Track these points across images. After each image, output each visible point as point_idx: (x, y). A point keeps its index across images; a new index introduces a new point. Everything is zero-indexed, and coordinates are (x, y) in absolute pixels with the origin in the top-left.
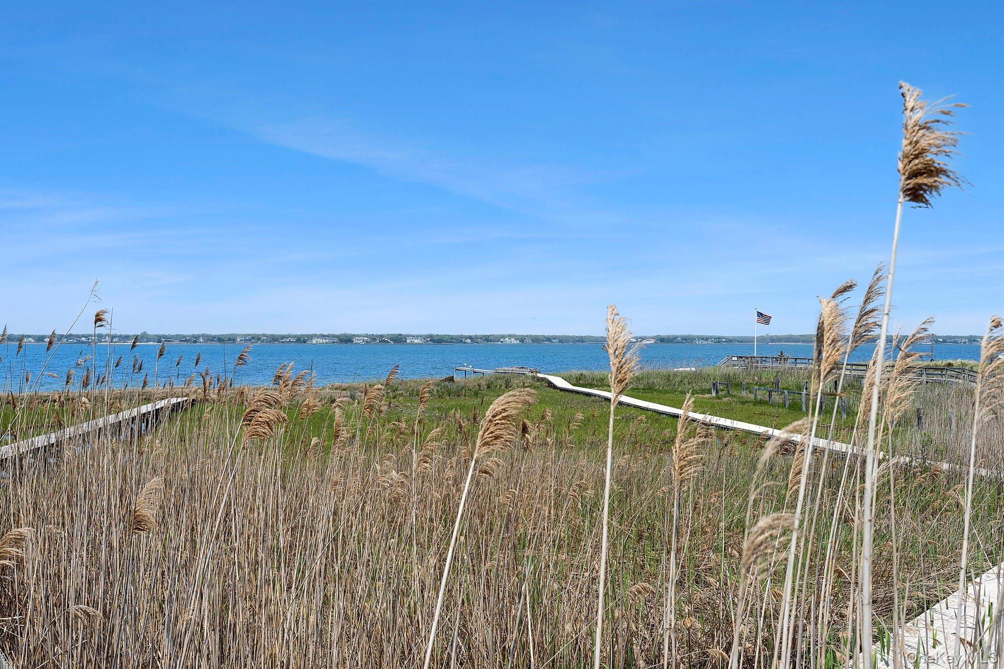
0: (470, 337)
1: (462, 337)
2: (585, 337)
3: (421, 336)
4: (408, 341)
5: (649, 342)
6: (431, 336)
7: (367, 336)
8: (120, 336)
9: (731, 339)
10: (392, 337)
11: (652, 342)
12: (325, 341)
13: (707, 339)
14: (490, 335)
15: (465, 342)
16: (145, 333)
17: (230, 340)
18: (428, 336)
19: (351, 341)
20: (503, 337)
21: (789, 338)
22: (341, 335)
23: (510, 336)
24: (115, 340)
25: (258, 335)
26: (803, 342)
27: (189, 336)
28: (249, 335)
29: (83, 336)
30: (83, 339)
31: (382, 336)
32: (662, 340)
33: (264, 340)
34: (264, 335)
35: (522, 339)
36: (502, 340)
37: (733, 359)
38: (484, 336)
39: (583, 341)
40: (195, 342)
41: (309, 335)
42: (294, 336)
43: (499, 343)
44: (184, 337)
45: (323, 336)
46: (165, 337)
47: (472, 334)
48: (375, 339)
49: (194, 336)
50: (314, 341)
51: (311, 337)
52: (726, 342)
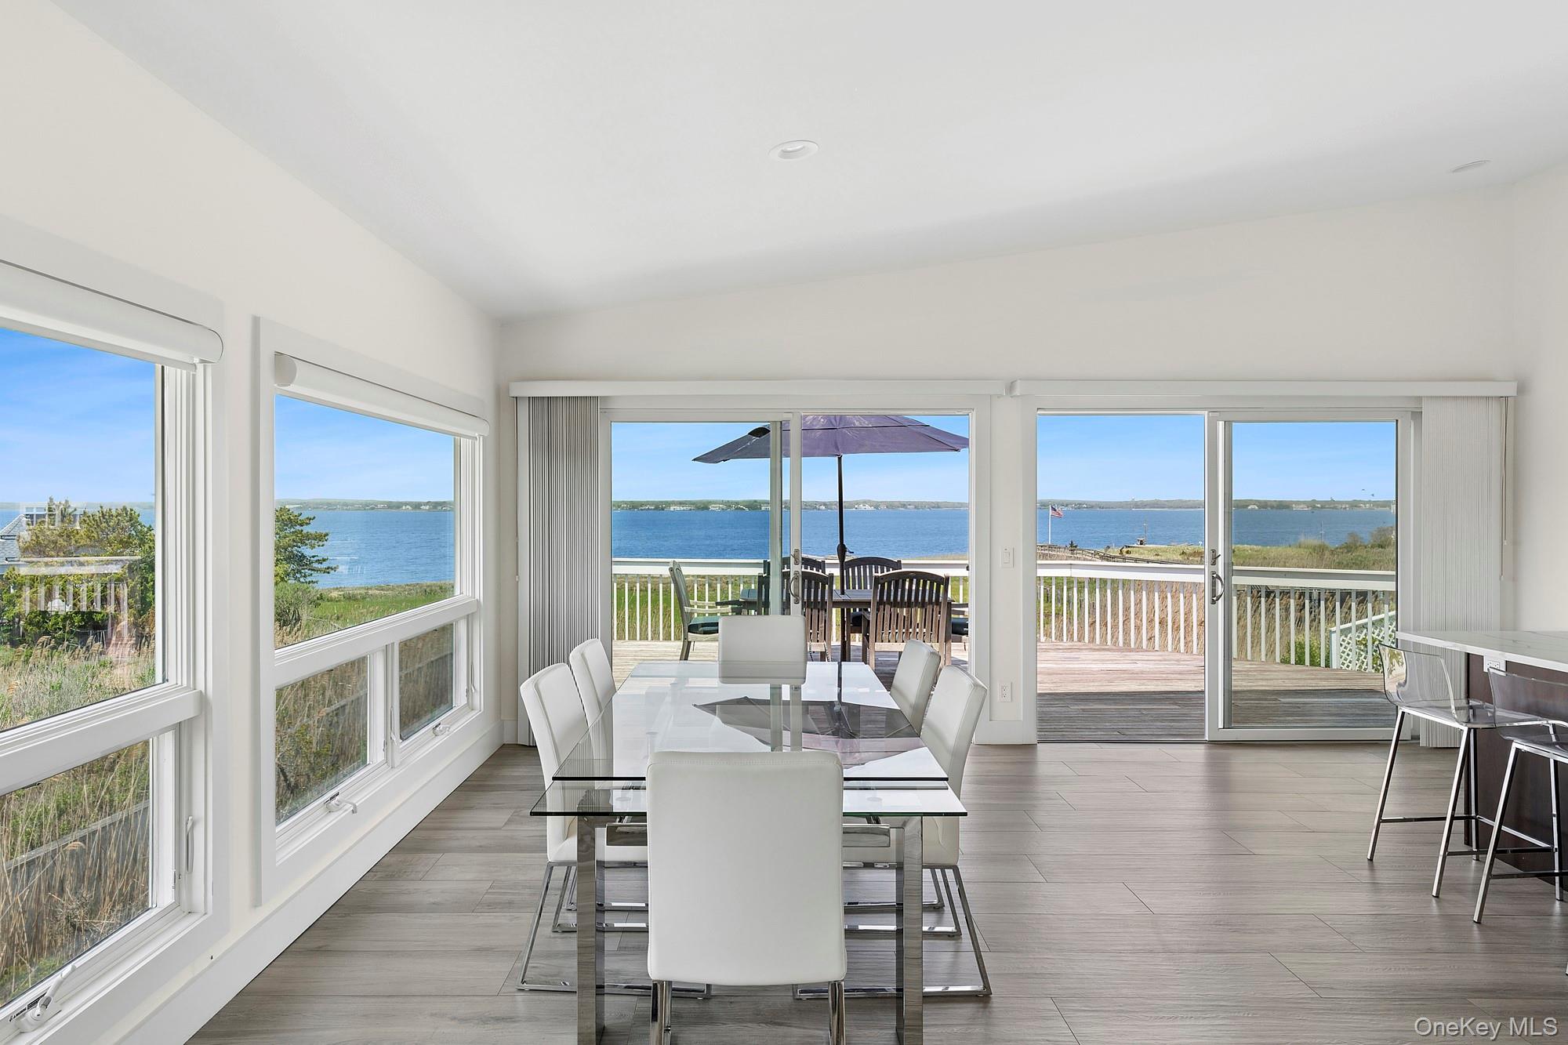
0: (825, 504)
1: (816, 503)
2: (941, 503)
4: (763, 508)
7: (722, 503)
9: (1094, 504)
12: (682, 509)
13: (1067, 505)
19: (708, 509)
20: (858, 503)
23: (865, 502)
25: (618, 502)
26: (1170, 507)
31: (737, 503)
34: (625, 503)
35: (877, 506)
39: (939, 507)
41: (667, 502)
42: (652, 503)
45: (681, 503)
50: (672, 508)
51: (669, 504)
52: (1087, 508)
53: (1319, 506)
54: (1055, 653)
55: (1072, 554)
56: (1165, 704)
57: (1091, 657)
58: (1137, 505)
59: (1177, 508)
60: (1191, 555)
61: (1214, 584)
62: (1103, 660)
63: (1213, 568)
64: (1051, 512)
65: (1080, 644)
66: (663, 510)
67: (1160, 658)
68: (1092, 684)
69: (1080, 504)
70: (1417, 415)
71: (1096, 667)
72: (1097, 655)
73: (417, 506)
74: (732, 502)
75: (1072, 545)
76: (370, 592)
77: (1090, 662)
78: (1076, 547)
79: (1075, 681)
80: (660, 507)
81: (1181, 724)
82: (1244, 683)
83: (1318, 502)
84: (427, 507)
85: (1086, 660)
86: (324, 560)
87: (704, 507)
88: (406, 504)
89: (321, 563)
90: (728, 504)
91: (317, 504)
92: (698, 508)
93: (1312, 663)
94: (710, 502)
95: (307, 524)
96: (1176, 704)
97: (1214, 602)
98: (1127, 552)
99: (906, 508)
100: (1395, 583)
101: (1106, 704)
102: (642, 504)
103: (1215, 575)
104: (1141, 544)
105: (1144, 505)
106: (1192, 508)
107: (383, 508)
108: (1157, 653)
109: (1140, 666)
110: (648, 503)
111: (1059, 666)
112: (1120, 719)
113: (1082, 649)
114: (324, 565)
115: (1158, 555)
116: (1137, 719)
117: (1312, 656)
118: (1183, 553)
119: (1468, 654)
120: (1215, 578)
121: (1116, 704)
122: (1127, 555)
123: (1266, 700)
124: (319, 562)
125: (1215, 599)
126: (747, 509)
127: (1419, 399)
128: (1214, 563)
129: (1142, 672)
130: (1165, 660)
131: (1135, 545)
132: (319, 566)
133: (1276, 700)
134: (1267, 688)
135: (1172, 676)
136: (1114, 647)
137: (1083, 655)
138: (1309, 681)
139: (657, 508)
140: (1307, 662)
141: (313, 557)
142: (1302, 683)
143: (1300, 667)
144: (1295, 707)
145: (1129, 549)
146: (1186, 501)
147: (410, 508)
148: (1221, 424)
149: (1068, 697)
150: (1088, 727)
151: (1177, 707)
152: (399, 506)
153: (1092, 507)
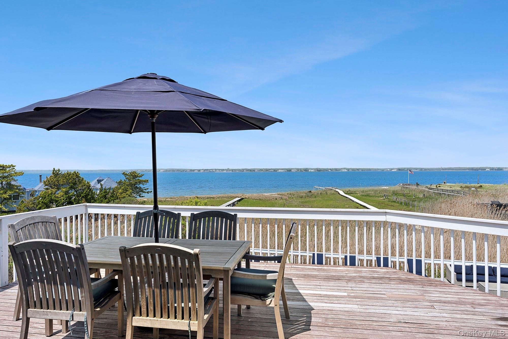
0: (330, 169)
2: (371, 169)
3: (314, 169)
4: (309, 171)
5: (394, 170)
6: (317, 169)
7: (296, 169)
8: (221, 170)
9: (427, 169)
10: (304, 169)
11: (396, 170)
13: (417, 169)
14: (337, 168)
15: (328, 171)
16: (228, 168)
17: (253, 171)
18: (316, 169)
19: (291, 171)
21: (450, 168)
22: (288, 169)
23: (344, 169)
24: (220, 171)
25: (262, 169)
27: (241, 169)
28: (259, 169)
29: (211, 170)
30: (211, 171)
31: (301, 169)
32: (399, 169)
33: (264, 170)
34: (264, 169)
35: (348, 170)
36: (341, 170)
37: (401, 184)
38: (335, 169)
39: (370, 170)
40: (243, 171)
41: (278, 169)
43: (340, 171)
44: (240, 169)
45: (282, 169)
46: (234, 170)
47: (331, 168)
48: (298, 170)
49: (243, 169)
50: (279, 171)
55: (417, 187)
58: (443, 169)
59: (458, 170)
60: (464, 188)
64: (409, 172)
66: (276, 171)
69: (422, 169)
73: (199, 170)
74: (299, 169)
75: (417, 184)
76: (167, 199)
80: (275, 170)
84: (202, 171)
86: (147, 189)
87: (289, 170)
88: (196, 170)
89: (146, 190)
90: (298, 169)
91: (170, 170)
92: (288, 171)
94: (292, 169)
95: (141, 177)
98: (440, 187)
99: (359, 170)
102: (270, 169)
105: (446, 169)
106: (464, 170)
107: (189, 171)
110: (271, 169)
114: (147, 191)
115: (451, 188)
118: (461, 187)
122: (439, 188)
124: (145, 190)
126: (304, 171)
131: (442, 184)
132: (145, 191)
139: (274, 171)
141: (144, 188)
145: (440, 185)
146: (462, 168)
147: (197, 171)
152: (194, 170)
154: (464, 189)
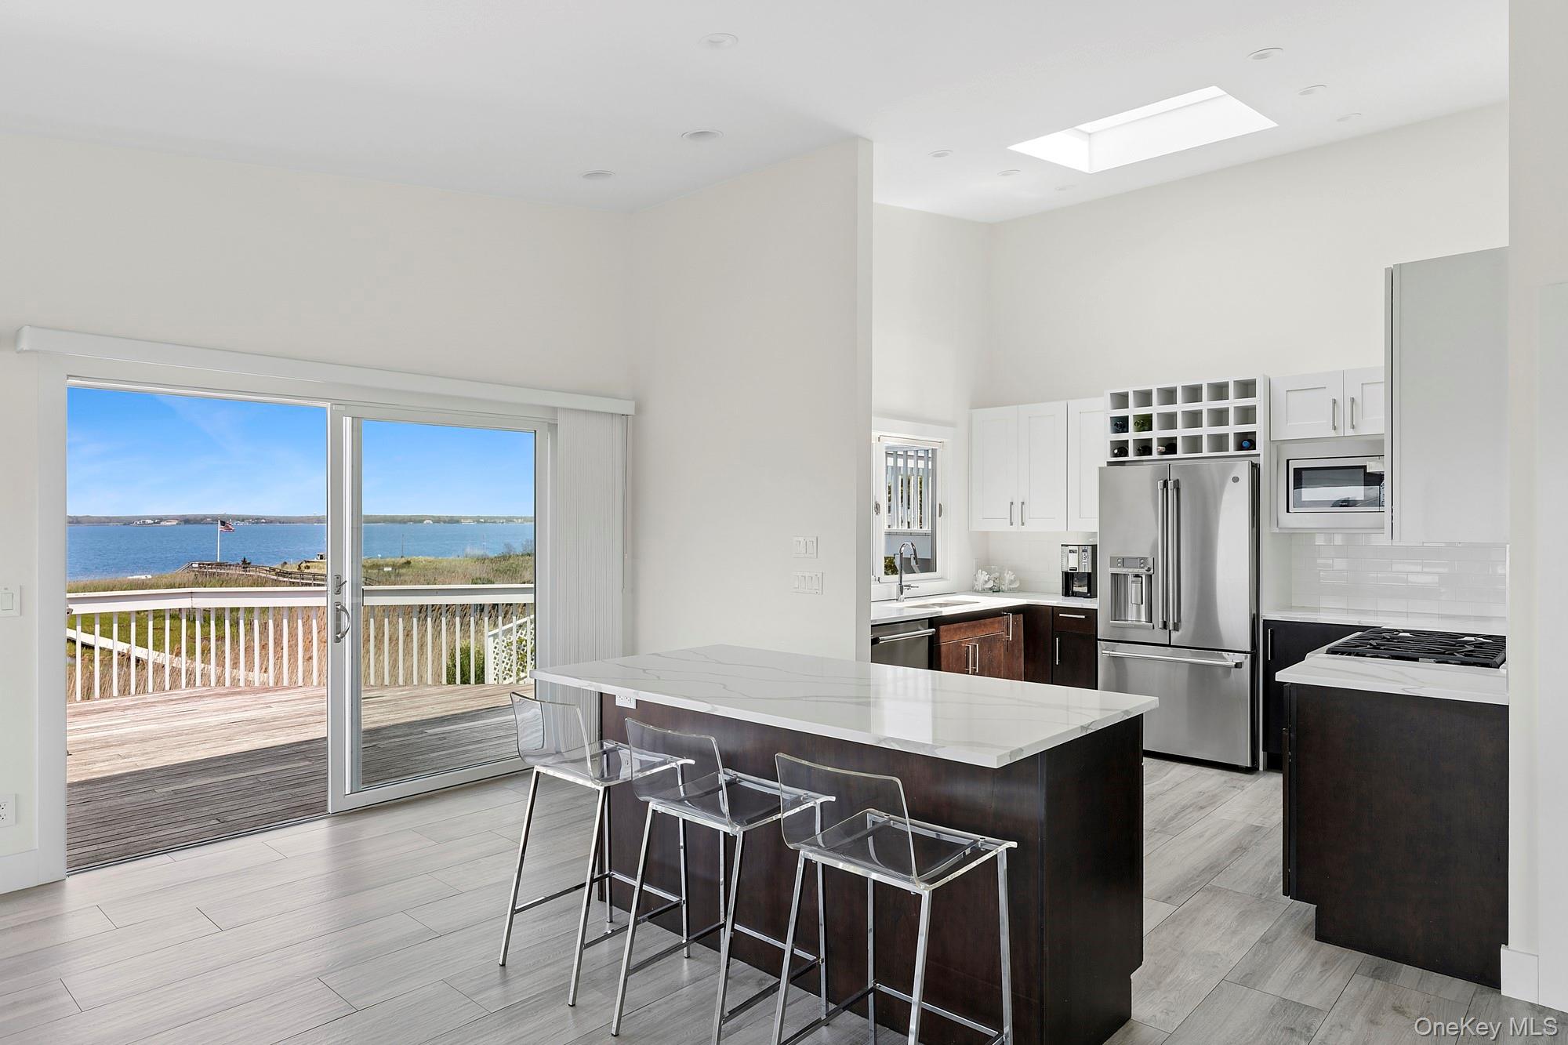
5: (169, 523)
11: (174, 522)
13: (243, 520)
37: (193, 565)
53: (482, 520)
54: (163, 708)
55: (244, 571)
56: (294, 762)
57: (215, 706)
61: (338, 618)
62: (227, 709)
63: (338, 598)
64: (220, 527)
65: (204, 688)
67: (302, 696)
68: (204, 746)
70: (553, 427)
71: (213, 720)
72: (222, 702)
75: (244, 561)
77: (210, 714)
78: (249, 564)
79: (180, 746)
81: (307, 788)
82: (392, 716)
83: (482, 518)
85: (205, 712)
93: (463, 682)
96: (306, 758)
97: (338, 640)
98: (309, 568)
100: (533, 595)
101: (211, 776)
103: (339, 607)
104: (321, 558)
108: (300, 690)
109: (275, 710)
111: (161, 726)
112: (226, 796)
113: (203, 697)
116: (250, 792)
117: (463, 674)
119: (601, 693)
120: (339, 610)
121: (227, 773)
122: (306, 571)
123: (411, 734)
125: (339, 636)
127: (555, 409)
128: (338, 592)
129: (275, 719)
130: (306, 698)
131: (315, 560)
133: (422, 732)
134: (414, 719)
135: (311, 719)
136: (248, 689)
137: (200, 705)
138: (461, 703)
140: (458, 680)
142: (450, 706)
143: (451, 687)
144: (440, 739)
145: (309, 564)
148: (347, 422)
149: (160, 774)
150: (174, 820)
151: (307, 763)
153: (271, 522)
154: (369, 571)
